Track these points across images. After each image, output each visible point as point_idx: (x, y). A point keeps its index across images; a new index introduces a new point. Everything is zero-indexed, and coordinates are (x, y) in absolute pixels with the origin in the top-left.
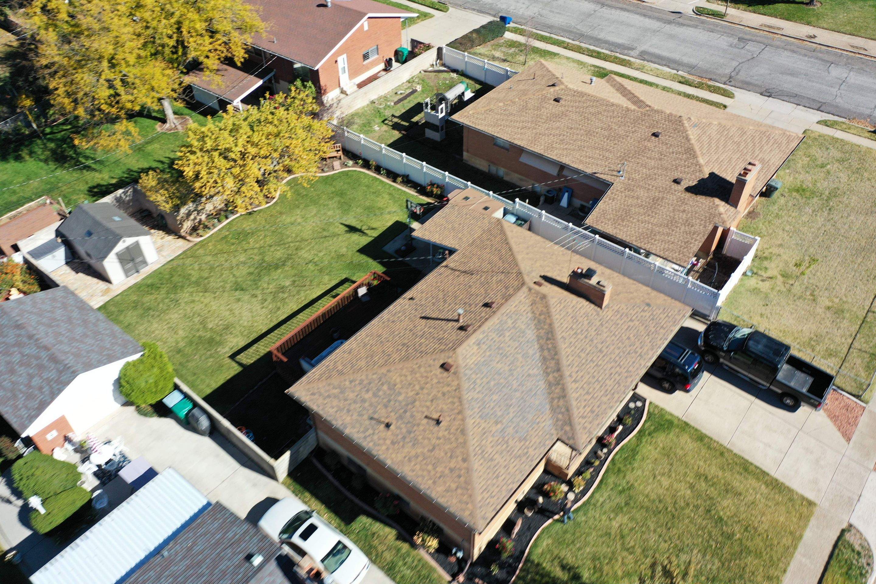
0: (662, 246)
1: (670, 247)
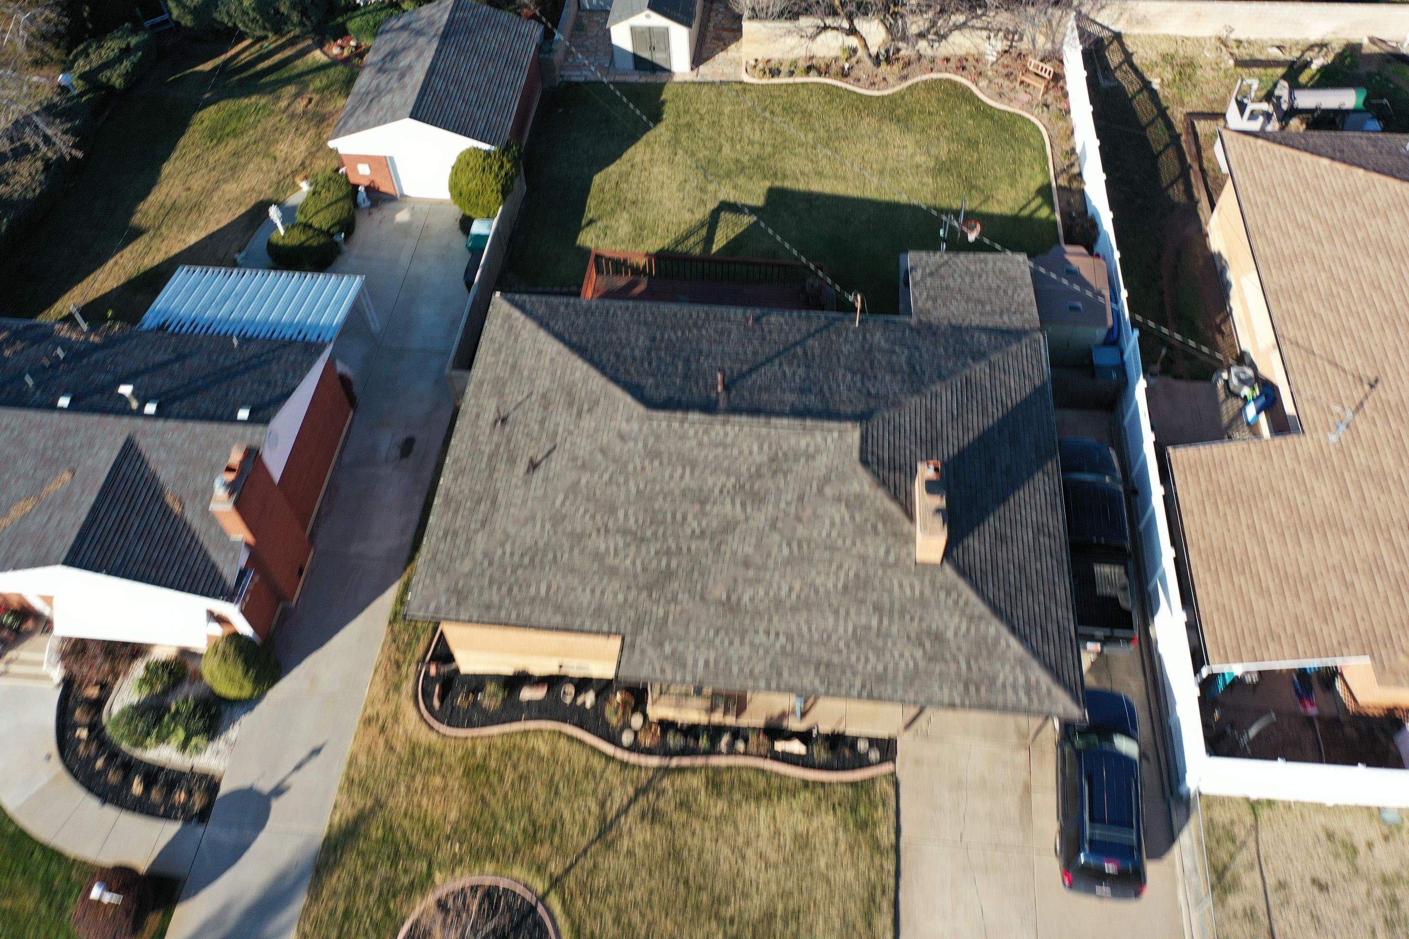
1: (1236, 614)
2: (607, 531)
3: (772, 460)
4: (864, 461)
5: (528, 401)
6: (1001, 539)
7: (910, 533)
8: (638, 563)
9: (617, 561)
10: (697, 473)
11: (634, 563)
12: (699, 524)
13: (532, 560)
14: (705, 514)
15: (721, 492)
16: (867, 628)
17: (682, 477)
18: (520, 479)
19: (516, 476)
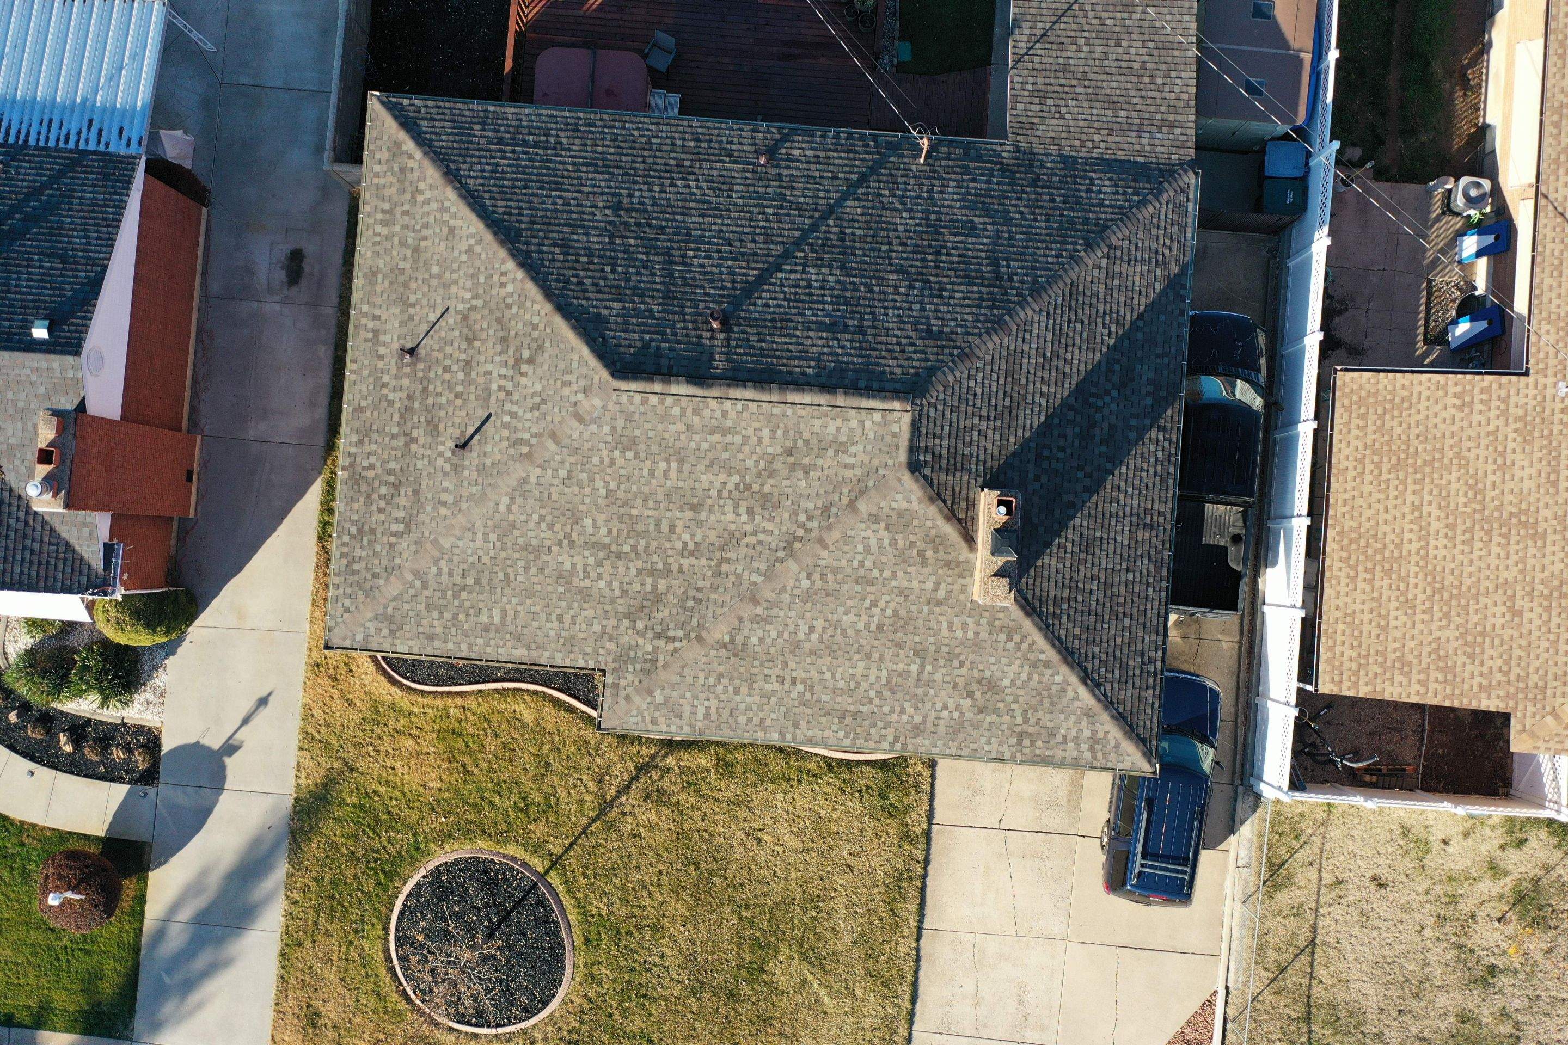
0: (1358, 607)
1: (1366, 628)
2: (572, 544)
3: (789, 452)
4: (914, 467)
5: (442, 323)
6: (1087, 546)
7: (967, 562)
8: (616, 585)
9: (587, 583)
10: (687, 467)
11: (609, 584)
12: (692, 537)
13: (477, 581)
14: (700, 524)
15: (720, 492)
16: (904, 674)
17: (666, 474)
18: (447, 460)
19: (441, 454)
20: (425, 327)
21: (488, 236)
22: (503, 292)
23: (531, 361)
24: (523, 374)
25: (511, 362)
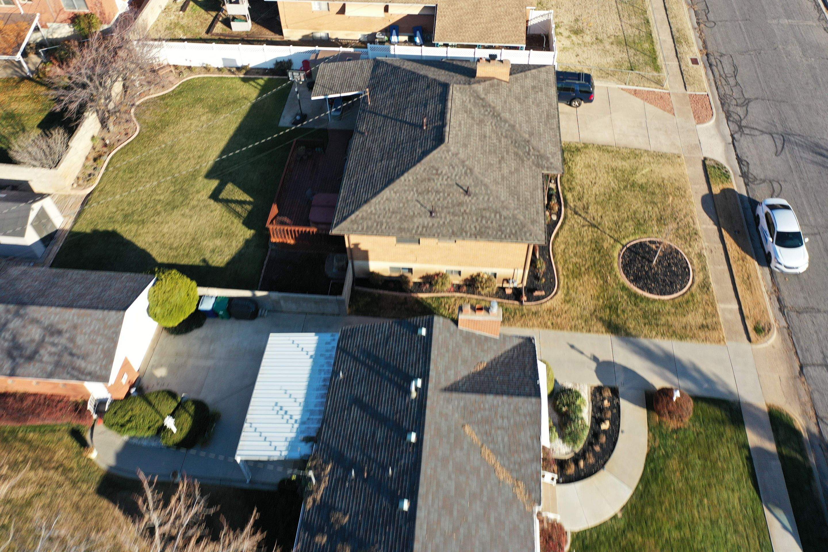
3: (466, 112)
4: (470, 85)
8: (512, 161)
9: (513, 168)
10: (472, 135)
11: (512, 163)
12: (494, 140)
14: (490, 137)
15: (480, 130)
16: (533, 102)
17: (475, 140)
18: (472, 198)
19: (470, 201)
20: (423, 209)
21: (391, 186)
22: (412, 180)
23: (437, 170)
24: (442, 172)
25: (437, 177)
